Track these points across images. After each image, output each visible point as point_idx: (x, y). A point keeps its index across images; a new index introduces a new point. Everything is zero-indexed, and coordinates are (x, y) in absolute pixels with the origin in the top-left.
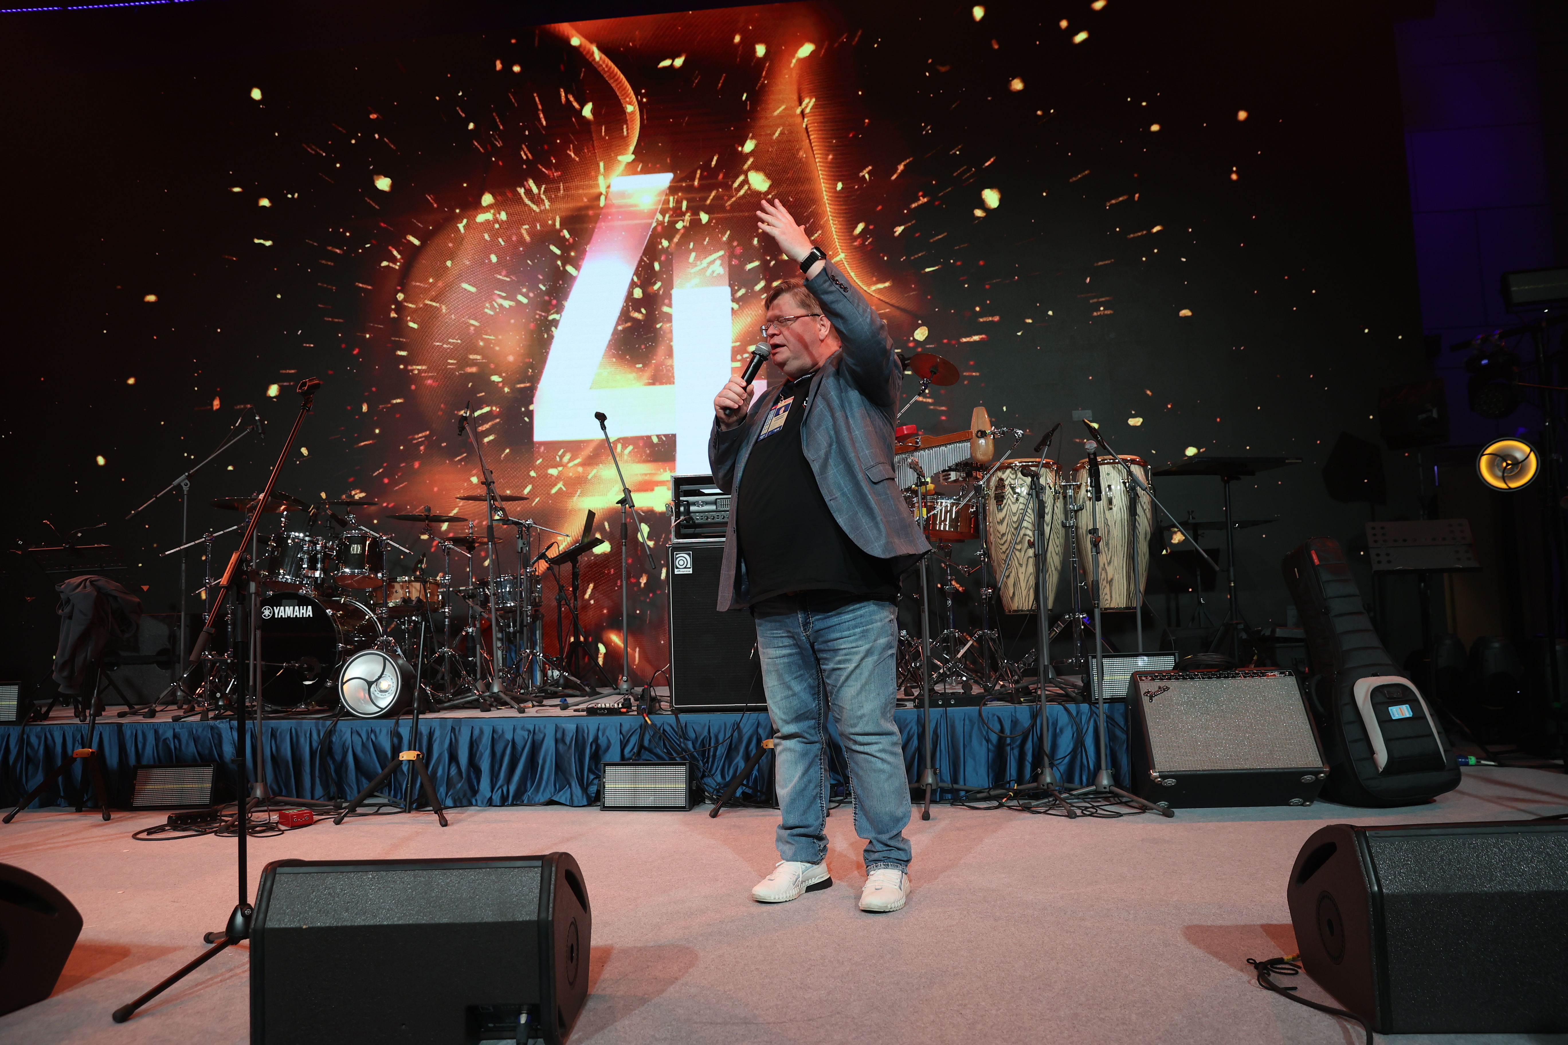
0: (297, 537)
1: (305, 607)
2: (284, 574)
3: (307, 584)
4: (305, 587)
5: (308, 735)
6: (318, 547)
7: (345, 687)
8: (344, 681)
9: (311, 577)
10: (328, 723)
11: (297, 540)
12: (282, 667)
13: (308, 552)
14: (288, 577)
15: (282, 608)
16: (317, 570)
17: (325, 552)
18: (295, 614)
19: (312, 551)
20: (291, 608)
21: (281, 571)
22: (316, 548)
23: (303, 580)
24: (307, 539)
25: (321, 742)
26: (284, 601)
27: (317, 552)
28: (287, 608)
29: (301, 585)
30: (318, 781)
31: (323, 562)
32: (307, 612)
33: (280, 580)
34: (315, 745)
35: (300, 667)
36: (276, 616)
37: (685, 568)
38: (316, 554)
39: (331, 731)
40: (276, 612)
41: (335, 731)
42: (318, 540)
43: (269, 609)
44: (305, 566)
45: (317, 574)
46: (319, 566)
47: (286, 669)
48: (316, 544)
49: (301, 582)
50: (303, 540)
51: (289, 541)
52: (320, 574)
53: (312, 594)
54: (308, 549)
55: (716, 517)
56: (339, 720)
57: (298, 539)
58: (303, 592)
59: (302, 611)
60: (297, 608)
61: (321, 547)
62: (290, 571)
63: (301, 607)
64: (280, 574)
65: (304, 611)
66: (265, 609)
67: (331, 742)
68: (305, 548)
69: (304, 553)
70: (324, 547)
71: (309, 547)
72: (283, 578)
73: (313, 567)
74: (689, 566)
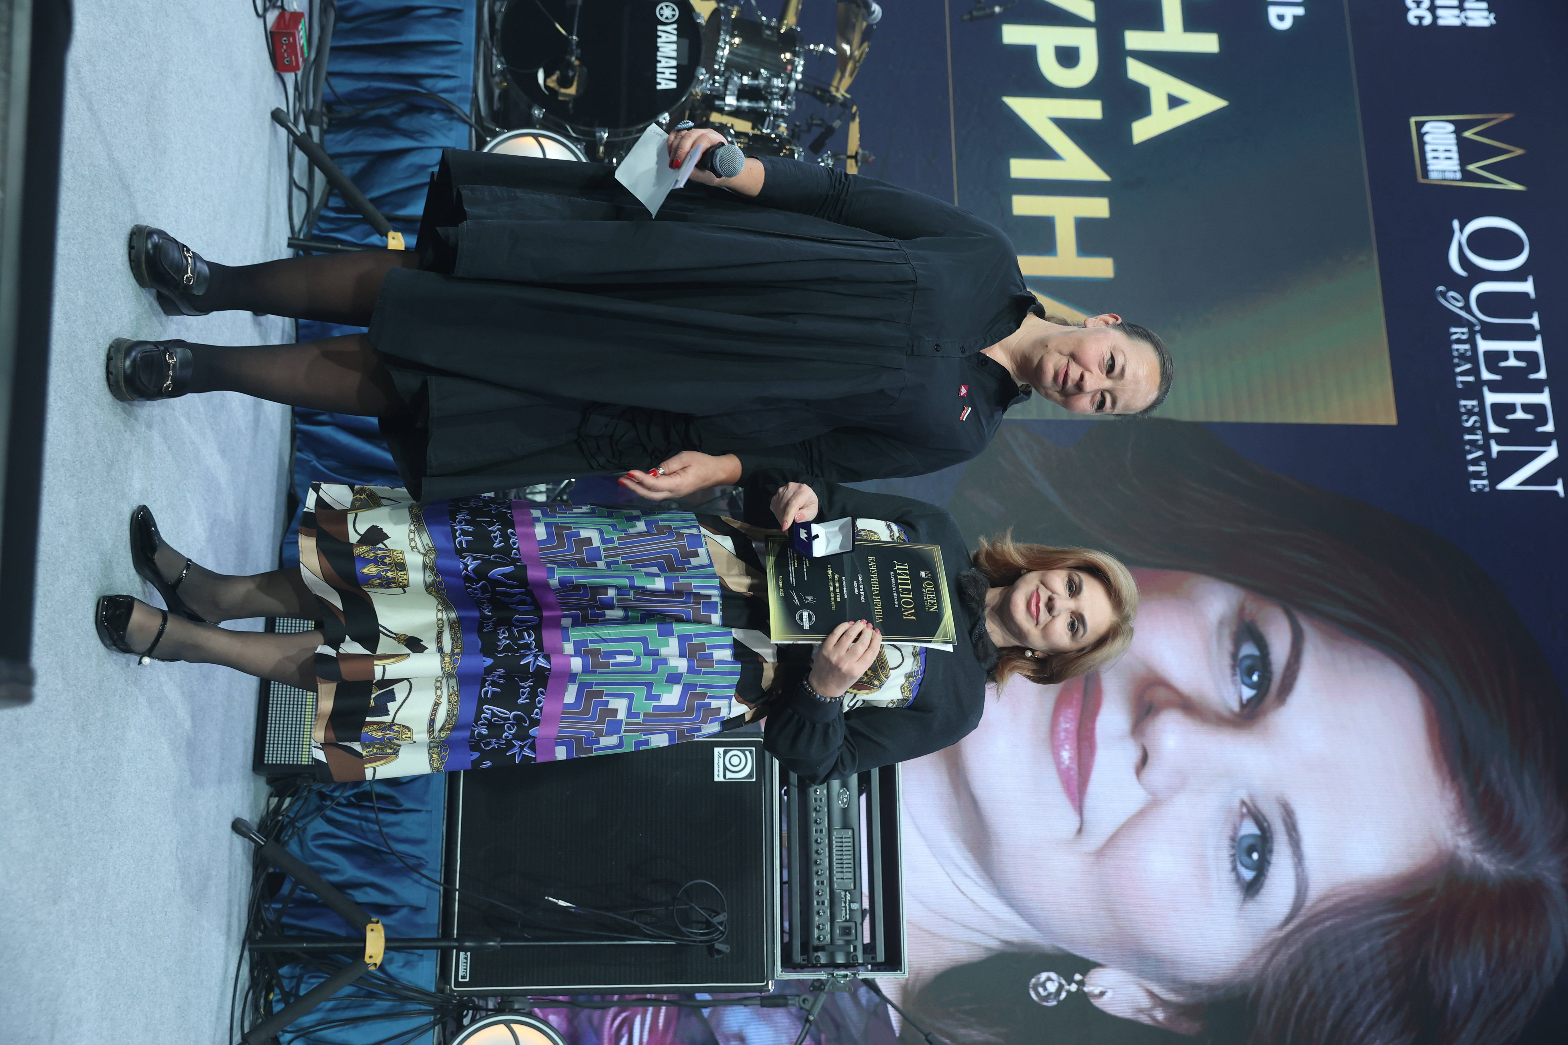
0: (794, 69)
1: (674, 77)
2: (731, 45)
3: (714, 82)
4: (709, 78)
5: (447, 72)
6: (777, 104)
7: (531, 140)
8: (541, 140)
9: (726, 89)
10: (467, 108)
11: (789, 67)
12: (570, 33)
13: (769, 85)
14: (726, 52)
15: (674, 38)
16: (738, 100)
17: (768, 114)
18: (663, 60)
19: (772, 93)
20: (674, 54)
21: (737, 40)
22: (777, 99)
23: (720, 76)
24: (792, 85)
25: (431, 95)
26: (686, 42)
27: (768, 102)
28: (674, 46)
29: (713, 73)
30: (363, 84)
31: (751, 110)
32: (666, 80)
33: (722, 37)
34: (428, 83)
35: (570, 65)
36: (660, 28)
37: (725, 768)
38: (765, 99)
39: (451, 112)
40: (668, 28)
41: (452, 119)
42: (789, 103)
43: (674, 16)
44: (746, 80)
45: (731, 100)
46: (745, 104)
47: (566, 41)
48: (783, 99)
49: (717, 72)
50: (790, 78)
51: (788, 56)
52: (730, 105)
53: (698, 90)
54: (774, 87)
55: (819, 827)
56: (471, 126)
57: (792, 71)
58: (702, 74)
59: (667, 71)
60: (674, 63)
61: (778, 110)
62: (737, 55)
63: (675, 71)
64: (733, 36)
65: (667, 76)
66: (674, 10)
67: (432, 111)
68: (777, 82)
69: (768, 80)
70: (778, 115)
71: (778, 87)
72: (726, 43)
73: (743, 93)
74: (729, 775)
